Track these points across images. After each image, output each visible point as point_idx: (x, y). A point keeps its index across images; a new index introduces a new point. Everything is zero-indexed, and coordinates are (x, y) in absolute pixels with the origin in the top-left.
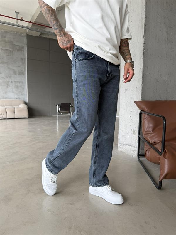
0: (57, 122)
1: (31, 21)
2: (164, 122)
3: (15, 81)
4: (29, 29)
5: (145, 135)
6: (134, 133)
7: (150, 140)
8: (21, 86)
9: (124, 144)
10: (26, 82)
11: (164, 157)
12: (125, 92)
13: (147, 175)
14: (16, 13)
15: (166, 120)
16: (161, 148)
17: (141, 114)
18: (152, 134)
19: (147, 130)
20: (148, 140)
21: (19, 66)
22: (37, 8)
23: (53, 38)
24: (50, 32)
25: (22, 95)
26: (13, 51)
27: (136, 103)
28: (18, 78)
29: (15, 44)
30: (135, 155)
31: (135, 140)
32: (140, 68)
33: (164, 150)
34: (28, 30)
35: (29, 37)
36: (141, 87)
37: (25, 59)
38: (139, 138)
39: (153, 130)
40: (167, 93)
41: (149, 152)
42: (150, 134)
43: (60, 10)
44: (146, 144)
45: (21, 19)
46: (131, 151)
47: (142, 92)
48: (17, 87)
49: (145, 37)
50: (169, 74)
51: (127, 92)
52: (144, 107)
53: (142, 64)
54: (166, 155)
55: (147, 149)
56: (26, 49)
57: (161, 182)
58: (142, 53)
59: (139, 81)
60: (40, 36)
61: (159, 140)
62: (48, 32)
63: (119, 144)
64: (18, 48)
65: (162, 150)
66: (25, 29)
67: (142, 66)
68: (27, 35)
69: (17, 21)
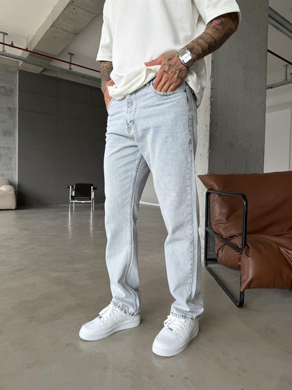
0: (68, 214)
1: (27, 49)
2: (245, 203)
4: (24, 62)
5: (216, 227)
7: (223, 232)
8: (6, 155)
10: (16, 148)
11: (247, 255)
13: (220, 288)
14: (2, 34)
15: (247, 199)
16: (241, 243)
17: (208, 194)
18: (226, 223)
19: (218, 218)
20: (220, 233)
21: (4, 121)
22: (39, 29)
23: (64, 78)
24: (58, 68)
25: (8, 169)
27: (201, 177)
28: (2, 141)
32: (206, 126)
33: (246, 244)
34: (21, 63)
35: (23, 74)
36: (208, 154)
37: (15, 109)
38: (207, 233)
39: (228, 218)
40: (246, 164)
41: (222, 251)
42: (222, 225)
43: (77, 34)
44: (217, 240)
45: (10, 44)
47: (209, 162)
49: (212, 79)
50: (248, 136)
52: (213, 183)
53: (209, 119)
54: (249, 252)
55: (220, 247)
56: (16, 92)
57: (242, 294)
58: (209, 103)
59: (204, 145)
60: (42, 73)
61: (237, 232)
62: (55, 67)
64: (3, 90)
65: (242, 245)
66: (17, 60)
67: (209, 122)
68: (20, 71)
69: (3, 47)
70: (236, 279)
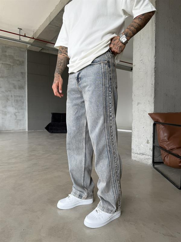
1: (33, 37)
3: (15, 96)
4: (32, 45)
5: (161, 144)
6: (148, 142)
7: (166, 147)
8: (20, 100)
9: (137, 154)
10: (25, 96)
12: (138, 105)
14: (19, 29)
17: (154, 125)
18: (167, 142)
19: (163, 139)
20: (165, 147)
21: (19, 81)
22: (41, 26)
23: (53, 54)
24: (51, 48)
25: (22, 109)
26: (13, 65)
27: (150, 114)
28: (18, 92)
29: (15, 58)
30: (149, 163)
31: (149, 149)
32: (152, 84)
34: (29, 46)
35: (30, 52)
36: (154, 101)
37: (25, 73)
38: (154, 147)
39: (169, 139)
40: (175, 106)
41: (167, 158)
42: (166, 143)
44: (162, 151)
45: (24, 35)
46: (145, 160)
47: (154, 105)
48: (17, 101)
49: (155, 57)
50: (175, 89)
51: (139, 105)
52: (158, 118)
55: (165, 155)
56: (26, 63)
58: (153, 71)
59: (151, 95)
60: (41, 51)
61: (175, 147)
62: (49, 48)
63: (132, 154)
64: (18, 62)
66: (27, 44)
67: (154, 82)
68: (28, 50)
69: (20, 37)
70: (173, 174)
